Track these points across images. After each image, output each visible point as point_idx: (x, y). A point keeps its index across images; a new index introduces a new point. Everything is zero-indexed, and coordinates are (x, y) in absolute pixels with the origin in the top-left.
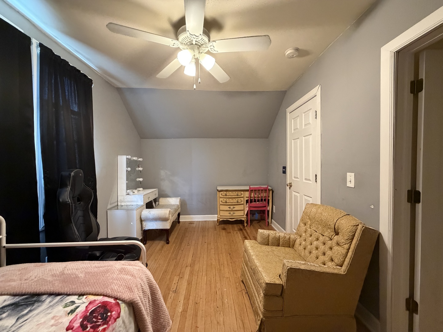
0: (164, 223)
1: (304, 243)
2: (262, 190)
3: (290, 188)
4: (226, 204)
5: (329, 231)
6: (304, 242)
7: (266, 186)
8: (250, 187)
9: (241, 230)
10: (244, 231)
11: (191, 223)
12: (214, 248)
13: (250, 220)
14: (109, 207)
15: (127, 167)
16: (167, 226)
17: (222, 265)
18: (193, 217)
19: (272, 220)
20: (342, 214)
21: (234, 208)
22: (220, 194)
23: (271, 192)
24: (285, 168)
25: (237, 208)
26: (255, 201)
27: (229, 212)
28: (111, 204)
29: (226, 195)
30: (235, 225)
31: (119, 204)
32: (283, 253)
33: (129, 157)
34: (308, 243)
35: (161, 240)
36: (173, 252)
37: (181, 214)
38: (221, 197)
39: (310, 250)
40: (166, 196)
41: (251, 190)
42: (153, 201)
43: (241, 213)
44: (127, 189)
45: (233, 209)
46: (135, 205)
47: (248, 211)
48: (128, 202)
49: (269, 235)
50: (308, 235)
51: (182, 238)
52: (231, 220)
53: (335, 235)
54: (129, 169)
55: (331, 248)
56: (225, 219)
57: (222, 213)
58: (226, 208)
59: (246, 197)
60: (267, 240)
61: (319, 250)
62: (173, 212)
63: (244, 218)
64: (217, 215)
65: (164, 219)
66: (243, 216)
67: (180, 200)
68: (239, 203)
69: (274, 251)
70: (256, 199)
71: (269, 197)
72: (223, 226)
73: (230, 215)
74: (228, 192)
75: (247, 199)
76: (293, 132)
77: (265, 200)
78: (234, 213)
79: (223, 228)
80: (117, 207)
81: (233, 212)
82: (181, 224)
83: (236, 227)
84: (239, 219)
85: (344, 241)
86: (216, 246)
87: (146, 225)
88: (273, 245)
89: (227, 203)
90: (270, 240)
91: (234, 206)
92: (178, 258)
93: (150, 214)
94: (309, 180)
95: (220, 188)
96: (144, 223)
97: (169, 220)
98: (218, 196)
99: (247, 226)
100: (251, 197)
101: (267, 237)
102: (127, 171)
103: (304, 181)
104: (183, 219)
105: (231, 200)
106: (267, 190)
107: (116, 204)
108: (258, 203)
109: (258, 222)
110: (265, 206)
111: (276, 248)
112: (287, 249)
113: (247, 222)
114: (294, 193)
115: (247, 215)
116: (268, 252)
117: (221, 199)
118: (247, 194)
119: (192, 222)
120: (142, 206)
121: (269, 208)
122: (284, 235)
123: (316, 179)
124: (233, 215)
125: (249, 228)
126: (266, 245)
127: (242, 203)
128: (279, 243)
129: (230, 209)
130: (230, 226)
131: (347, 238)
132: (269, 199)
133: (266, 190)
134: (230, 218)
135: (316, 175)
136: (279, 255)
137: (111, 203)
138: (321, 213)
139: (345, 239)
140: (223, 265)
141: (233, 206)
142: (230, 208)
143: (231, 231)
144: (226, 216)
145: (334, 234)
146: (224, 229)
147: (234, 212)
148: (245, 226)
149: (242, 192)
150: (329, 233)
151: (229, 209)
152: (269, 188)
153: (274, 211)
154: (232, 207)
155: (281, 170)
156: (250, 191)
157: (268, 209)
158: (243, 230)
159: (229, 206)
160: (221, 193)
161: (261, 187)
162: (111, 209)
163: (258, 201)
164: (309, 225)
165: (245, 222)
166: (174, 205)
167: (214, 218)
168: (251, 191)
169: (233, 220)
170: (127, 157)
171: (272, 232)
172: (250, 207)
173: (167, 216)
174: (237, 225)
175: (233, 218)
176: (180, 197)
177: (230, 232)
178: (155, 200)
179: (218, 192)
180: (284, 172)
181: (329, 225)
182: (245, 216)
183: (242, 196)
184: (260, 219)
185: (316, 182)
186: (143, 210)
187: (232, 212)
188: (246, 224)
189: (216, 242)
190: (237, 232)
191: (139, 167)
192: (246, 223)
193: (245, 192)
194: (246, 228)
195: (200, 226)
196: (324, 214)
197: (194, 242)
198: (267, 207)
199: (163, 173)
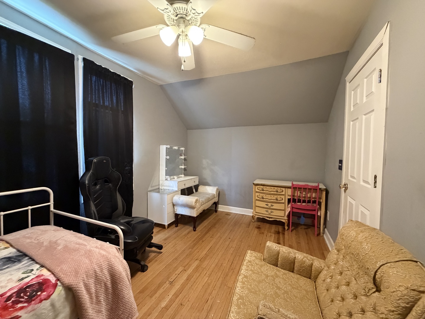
0: (192, 210)
1: (329, 280)
2: (309, 189)
3: (345, 191)
4: (262, 200)
5: (366, 277)
6: (330, 280)
7: (316, 184)
8: (292, 183)
9: (278, 233)
10: (281, 235)
11: (228, 214)
12: (234, 247)
13: (292, 222)
14: (150, 189)
15: (166, 156)
16: (194, 214)
17: (232, 269)
18: (228, 207)
19: (326, 229)
21: (272, 206)
22: (256, 188)
23: (324, 193)
24: (341, 162)
25: (276, 206)
26: (299, 201)
27: (267, 210)
28: (152, 187)
29: (263, 190)
30: (274, 226)
31: (160, 187)
32: (289, 284)
33: (168, 146)
34: (334, 285)
36: (194, 241)
37: (220, 202)
38: (257, 192)
39: (332, 297)
40: (206, 184)
41: (293, 188)
42: (193, 187)
43: (281, 213)
44: (166, 175)
45: (271, 207)
46: (171, 190)
47: (290, 212)
48: (166, 186)
49: (278, 253)
50: (338, 271)
51: (210, 228)
52: (268, 219)
53: (374, 290)
54: (168, 157)
55: (363, 311)
56: (261, 217)
57: (258, 210)
58: (263, 204)
59: (288, 195)
60: (275, 258)
61: (344, 303)
62: (204, 201)
63: (285, 219)
64: (252, 210)
65: (192, 207)
66: (284, 217)
67: (217, 189)
68: (278, 201)
69: (277, 276)
71: (320, 198)
72: (259, 223)
73: (268, 213)
74: (266, 187)
75: (289, 197)
76: (352, 109)
77: (314, 202)
78: (272, 212)
79: (257, 226)
80: (158, 190)
81: (271, 210)
82: (217, 213)
83: (274, 228)
84: (278, 220)
85: (386, 312)
86: (238, 246)
87: (177, 209)
88: (283, 268)
89: (264, 199)
90: (279, 260)
91: (273, 204)
92: (195, 248)
93: (179, 199)
94: (367, 182)
95: (256, 182)
96: (176, 208)
97: (196, 209)
98: (254, 190)
99: (288, 229)
100: (294, 196)
101: (275, 255)
102: (166, 158)
103: (362, 183)
104: (221, 208)
105: (269, 197)
106: (317, 189)
107: (158, 187)
108: (304, 204)
109: (306, 227)
110: (315, 210)
111: (284, 274)
112: (304, 282)
113: (288, 226)
114: (349, 199)
115: (289, 216)
116: (267, 276)
117: (257, 194)
118: (289, 192)
119: (229, 214)
120: (176, 191)
121: (322, 213)
122: (302, 259)
123: (375, 182)
124: (271, 214)
125: (290, 233)
126: (273, 265)
127: (283, 201)
128: (294, 268)
129: (268, 207)
130: (268, 225)
131: (393, 309)
132: (321, 201)
133: (316, 189)
134: (268, 217)
135: (375, 177)
136: (281, 287)
137: (152, 186)
138: (361, 243)
139: (387, 309)
140: (233, 270)
141: (271, 204)
142: (267, 205)
143: (266, 232)
144: (263, 214)
145: (373, 288)
146: (258, 228)
147: (273, 211)
148: (286, 229)
149: (284, 189)
150: (366, 282)
151: (266, 206)
152: (322, 186)
153: (328, 219)
154: (270, 204)
155: (338, 164)
156: (292, 188)
157: (319, 214)
158: (281, 234)
159: (267, 203)
160: (257, 187)
161: (308, 185)
162: (150, 191)
163: (304, 201)
164: (342, 255)
165: (286, 225)
166: (209, 194)
167: (249, 212)
168: (294, 188)
169: (271, 219)
170: (167, 146)
171: (284, 250)
172: (292, 208)
173: (194, 204)
174: (277, 226)
175: (271, 218)
176: (217, 187)
177: (263, 233)
178: (196, 187)
179: (254, 186)
180: (340, 168)
181: (367, 267)
182: (286, 218)
183: (283, 193)
184: (311, 224)
185: (375, 187)
186: (176, 195)
187: (270, 211)
188: (286, 228)
189: (241, 241)
190: (272, 234)
191: (181, 156)
192: (287, 226)
193: (287, 189)
194: (286, 233)
195: (235, 219)
196: (365, 245)
197: (219, 234)
198: (317, 211)
199: (205, 162)
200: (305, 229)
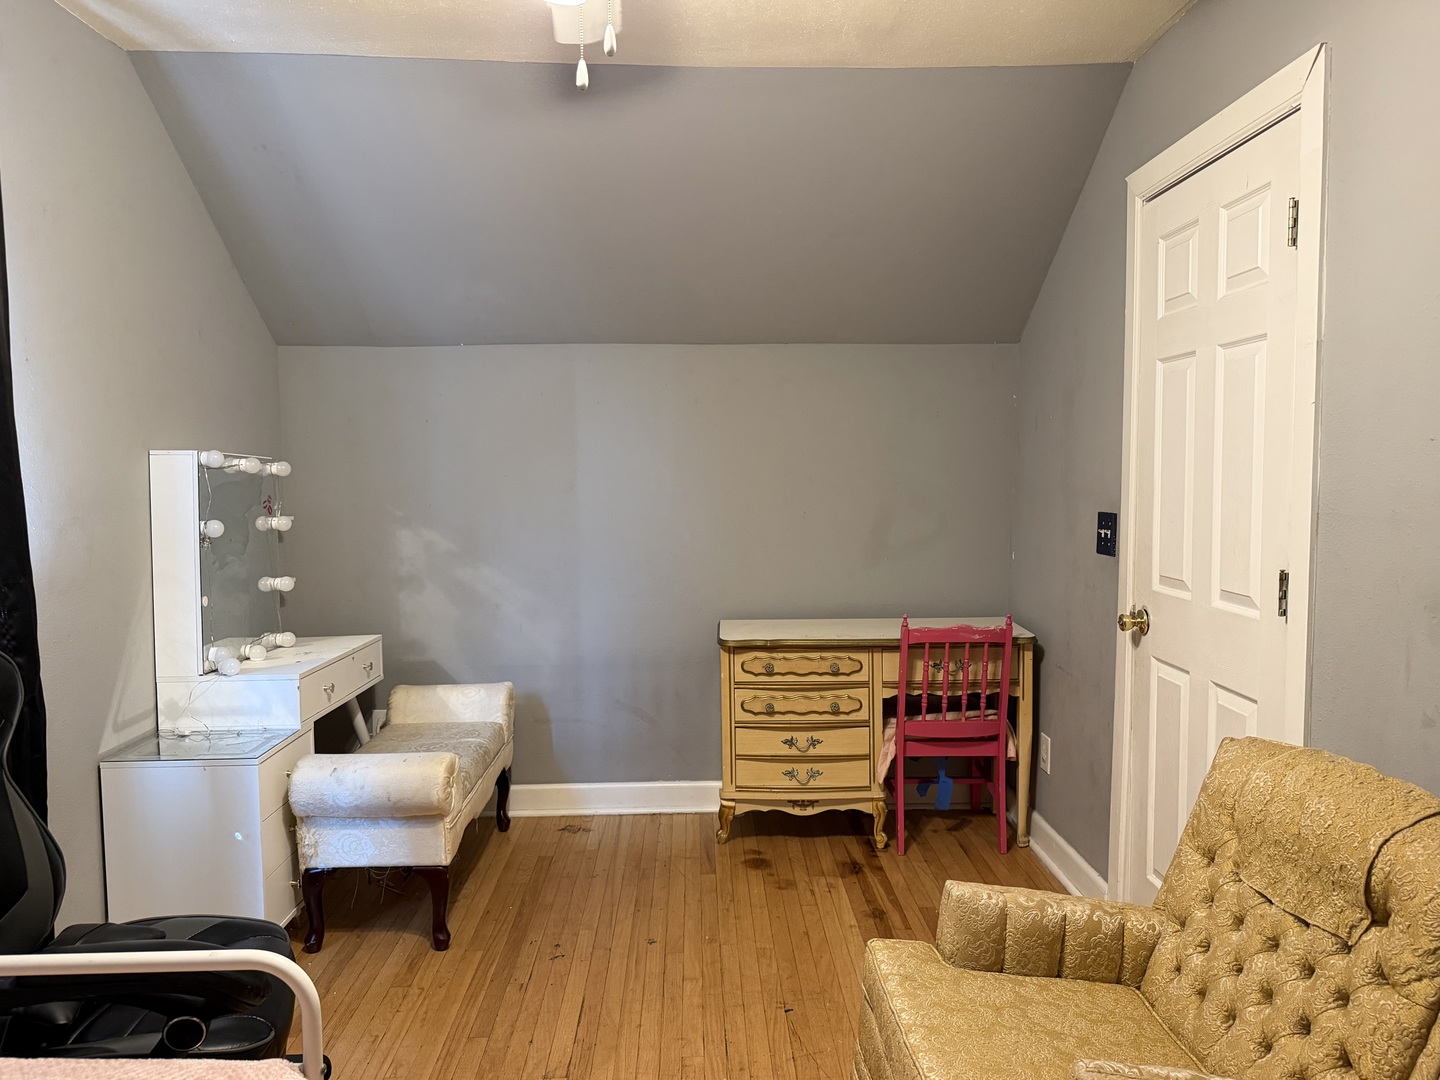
0: (423, 832)
1: (1197, 960)
2: (974, 645)
3: (1136, 641)
4: (767, 719)
5: (1338, 899)
6: (1201, 957)
7: (999, 623)
8: (905, 626)
9: (855, 868)
10: (873, 879)
11: (573, 826)
12: (698, 974)
13: (906, 813)
14: (110, 741)
15: (203, 516)
16: (436, 848)
17: (741, 1069)
18: (579, 790)
19: (1036, 816)
20: (1412, 810)
21: (814, 743)
22: (736, 668)
23: (1029, 656)
24: (1109, 521)
25: (833, 742)
26: (935, 706)
27: (789, 767)
28: (117, 729)
29: (770, 674)
30: (822, 844)
31: (165, 725)
32: (1077, 1015)
33: (214, 458)
34: (1222, 962)
35: (402, 925)
36: (471, 997)
37: (514, 776)
38: (741, 685)
39: (1228, 1004)
40: (430, 675)
41: (910, 647)
42: (356, 706)
43: (857, 774)
44: (207, 641)
45: (812, 752)
46: (252, 732)
47: (894, 762)
48: (214, 713)
49: (1003, 915)
50: (1225, 919)
51: (520, 914)
52: (797, 811)
53: (1367, 923)
54: (216, 528)
55: (1343, 998)
56: (765, 809)
57: (747, 774)
58: (772, 743)
59: (886, 685)
60: (994, 941)
61: (1278, 1001)
62: (472, 773)
63: (872, 800)
64: (718, 784)
65: (419, 814)
66: (868, 788)
67: (511, 697)
68: (843, 717)
69: (1028, 1002)
70: (940, 693)
71: (1015, 683)
72: (751, 843)
73: (794, 784)
74: (781, 655)
75: (889, 693)
76: (1161, 314)
77: (992, 702)
78: (813, 775)
79: (748, 857)
80: (151, 743)
81: (810, 766)
82: (514, 832)
83: (827, 848)
84: (843, 808)
85: (1417, 961)
86: (713, 963)
87: (315, 845)
88: (1026, 968)
89: (777, 718)
90: (1009, 942)
91: (817, 735)
92: (500, 1031)
93: (339, 781)
94: (1245, 600)
95: (733, 633)
96: (307, 835)
97: (448, 819)
98: (724, 675)
99: (887, 846)
100: (910, 684)
101: (994, 927)
102: (203, 538)
103: (1219, 603)
104: (527, 802)
105: (798, 702)
106: (1002, 645)
107: (148, 725)
108: (950, 716)
109: (950, 823)
110: (994, 738)
111: (1043, 988)
112: (1109, 996)
113: (890, 827)
114: (1158, 671)
115: (889, 783)
116: (998, 1010)
117: (741, 695)
118: (889, 666)
119: (577, 823)
120: (297, 736)
121: (1019, 747)
122: (1090, 917)
123: (1283, 596)
124: (813, 783)
125: (901, 859)
126: (988, 969)
127: (863, 715)
128: (1061, 961)
129: (794, 752)
130: (794, 845)
131: (1432, 946)
132: (1019, 694)
133: (998, 645)
134: (794, 803)
135: (1284, 578)
136: (1058, 1028)
137: (120, 719)
138: (1300, 800)
139: (1420, 952)
140: (747, 1072)
141: (809, 734)
142: (790, 743)
143: (800, 876)
144: (771, 789)
145: (1362, 919)
146: (758, 863)
147: (817, 767)
148: (880, 846)
149: (863, 657)
150: (1335, 910)
151: (785, 751)
152: (1019, 631)
153: (1046, 765)
154: (802, 738)
155: (1090, 530)
156: (905, 648)
157: (1011, 753)
158: (866, 870)
159: (788, 735)
160: (739, 659)
161: (969, 630)
162: (118, 754)
163: (955, 705)
164: (1230, 863)
165: (879, 824)
166: (472, 730)
167: (702, 797)
168: (912, 647)
169: (810, 811)
170: (204, 457)
171: (1022, 900)
172: (904, 740)
173: (436, 794)
174: (836, 838)
175: (812, 803)
176: (508, 684)
177: (791, 884)
178: (368, 701)
179: (724, 656)
180: (1107, 546)
181: (1336, 866)
182: (877, 793)
183: (862, 677)
184: (968, 807)
185: (1284, 613)
186: (299, 759)
187: (802, 769)
188: (880, 838)
189: (711, 941)
190: (831, 880)
191: (270, 513)
192: (885, 830)
193: (877, 656)
194: (884, 859)
195: (624, 845)
196: (1313, 803)
197: (585, 939)
198: (1002, 739)
199: (410, 545)
200: (949, 830)
